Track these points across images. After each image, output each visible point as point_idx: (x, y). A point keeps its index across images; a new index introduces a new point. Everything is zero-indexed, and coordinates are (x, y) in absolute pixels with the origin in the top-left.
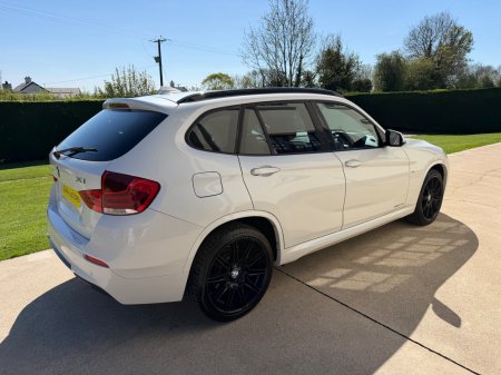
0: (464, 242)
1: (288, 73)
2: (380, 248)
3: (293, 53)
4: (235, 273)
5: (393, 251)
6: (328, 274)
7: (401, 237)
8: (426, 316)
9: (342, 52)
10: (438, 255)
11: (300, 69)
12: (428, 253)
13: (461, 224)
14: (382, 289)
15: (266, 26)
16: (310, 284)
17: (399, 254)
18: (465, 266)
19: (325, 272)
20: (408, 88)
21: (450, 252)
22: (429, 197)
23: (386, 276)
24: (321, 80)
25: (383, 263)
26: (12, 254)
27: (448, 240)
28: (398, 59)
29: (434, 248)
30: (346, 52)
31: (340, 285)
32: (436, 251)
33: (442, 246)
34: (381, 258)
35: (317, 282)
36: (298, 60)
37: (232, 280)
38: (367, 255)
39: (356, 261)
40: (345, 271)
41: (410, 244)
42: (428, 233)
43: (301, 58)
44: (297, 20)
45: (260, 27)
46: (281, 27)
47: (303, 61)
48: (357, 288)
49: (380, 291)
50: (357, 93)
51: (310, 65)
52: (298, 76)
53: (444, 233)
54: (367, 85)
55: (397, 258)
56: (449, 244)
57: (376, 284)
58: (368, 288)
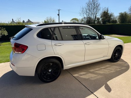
0: (125, 68)
1: (92, 18)
2: (98, 68)
3: (94, 13)
4: (50, 71)
5: (102, 69)
6: (80, 73)
7: (106, 65)
8: (102, 88)
9: (109, 12)
10: (114, 71)
11: (95, 17)
12: (112, 70)
13: (127, 63)
14: (93, 79)
15: (87, 5)
16: (74, 75)
17: (103, 70)
18: (121, 75)
19: (79, 72)
20: (128, 22)
21: (119, 71)
22: (117, 54)
23: (96, 75)
24: (102, 20)
25: (97, 72)
26: (8, 61)
27: (120, 67)
28: (126, 14)
29: (115, 69)
30: (110, 12)
31: (81, 77)
32: (114, 70)
33: (117, 69)
34: (97, 71)
35: (76, 75)
36: (95, 15)
37: (49, 72)
38: (93, 69)
39: (89, 71)
40: (85, 73)
41: (108, 67)
42: (115, 64)
43: (96, 14)
44: (96, 4)
45: (85, 6)
46: (91, 6)
47: (97, 15)
48: (86, 78)
49: (92, 79)
50: (112, 24)
51: (99, 16)
52: (95, 19)
53: (120, 65)
54: (116, 21)
55: (102, 71)
56: (119, 68)
57: (92, 77)
58: (89, 78)
